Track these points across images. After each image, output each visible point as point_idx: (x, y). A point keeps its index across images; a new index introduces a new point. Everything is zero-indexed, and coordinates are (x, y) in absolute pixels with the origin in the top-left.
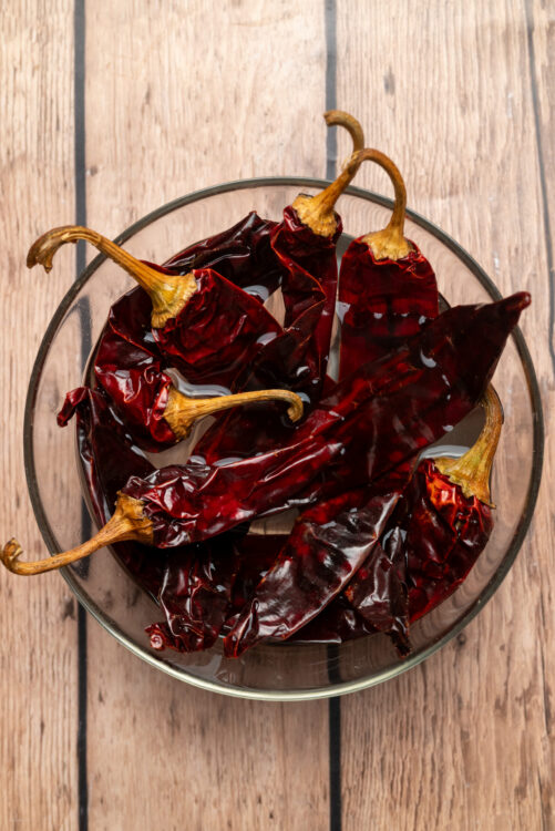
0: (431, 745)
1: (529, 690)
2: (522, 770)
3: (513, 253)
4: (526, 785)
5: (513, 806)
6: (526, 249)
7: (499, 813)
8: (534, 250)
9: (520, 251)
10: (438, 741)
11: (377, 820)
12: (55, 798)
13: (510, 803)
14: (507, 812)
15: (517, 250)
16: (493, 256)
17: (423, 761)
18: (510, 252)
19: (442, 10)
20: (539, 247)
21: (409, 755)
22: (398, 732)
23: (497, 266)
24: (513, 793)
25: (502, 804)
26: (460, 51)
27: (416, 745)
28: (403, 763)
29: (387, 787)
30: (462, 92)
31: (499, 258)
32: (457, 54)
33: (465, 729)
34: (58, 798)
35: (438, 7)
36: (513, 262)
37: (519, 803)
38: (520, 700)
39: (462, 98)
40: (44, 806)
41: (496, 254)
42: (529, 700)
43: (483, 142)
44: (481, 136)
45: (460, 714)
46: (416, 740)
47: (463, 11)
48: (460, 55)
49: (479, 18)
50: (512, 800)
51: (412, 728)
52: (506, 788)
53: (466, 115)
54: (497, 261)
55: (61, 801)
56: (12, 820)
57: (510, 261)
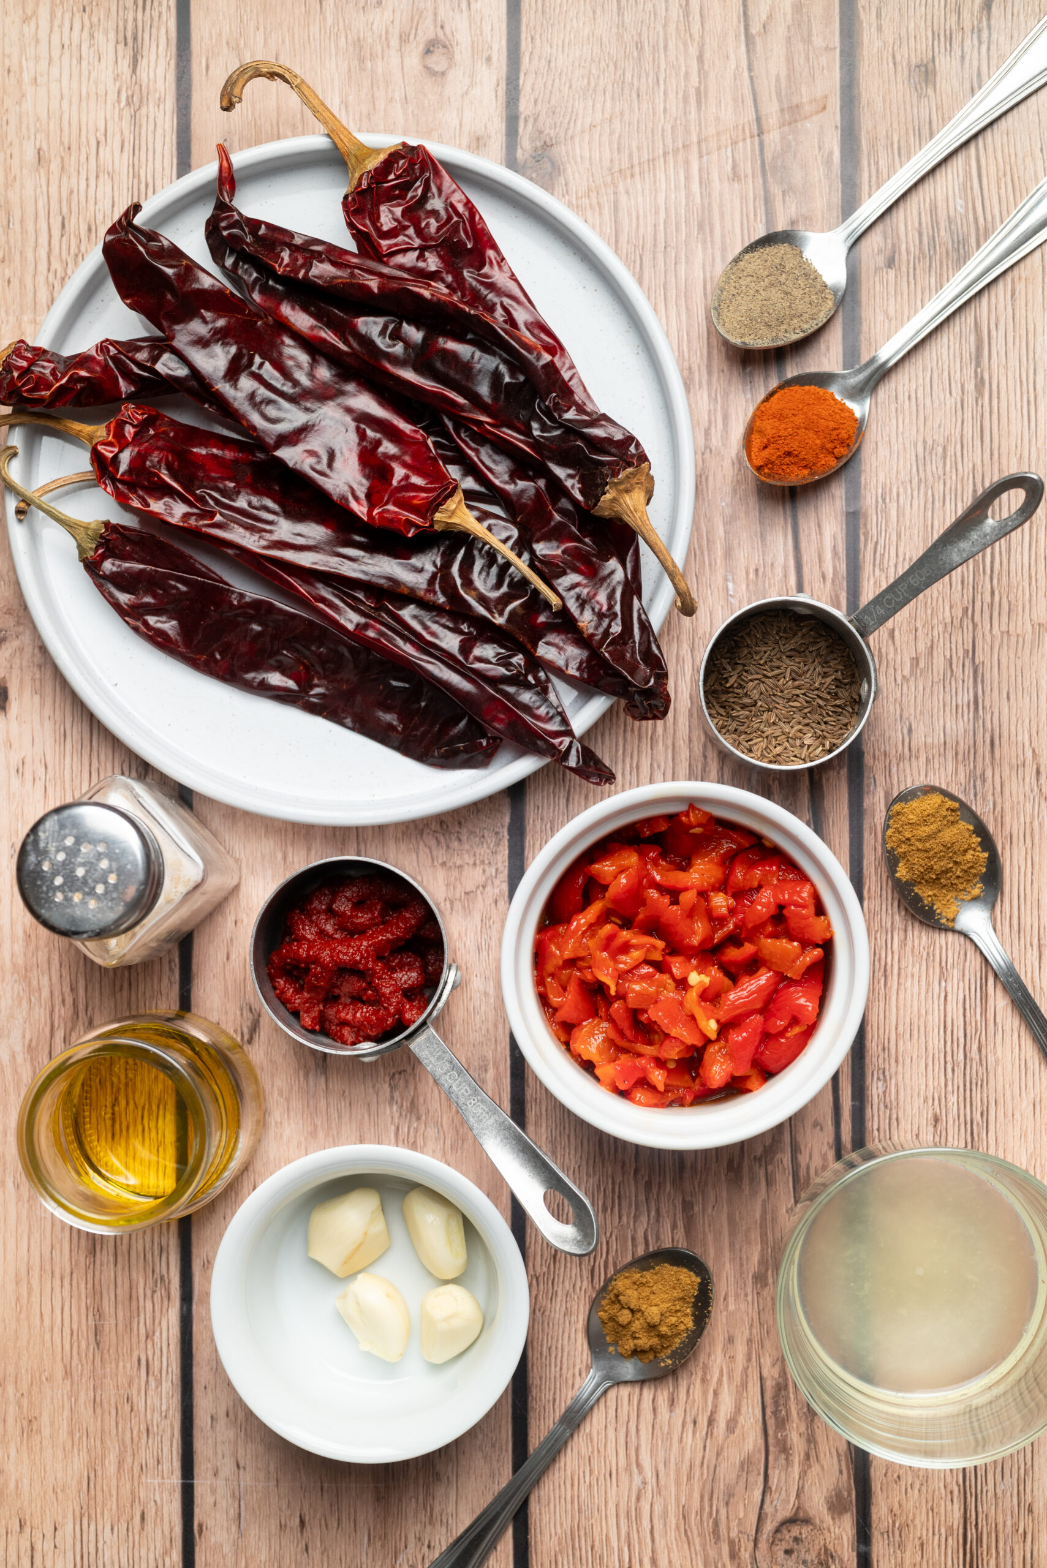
0: (644, 1219)
1: (771, 1146)
2: (762, 1250)
3: (752, 576)
4: (767, 1270)
5: (750, 1298)
6: (768, 569)
7: (732, 1307)
8: (779, 570)
9: (760, 573)
10: (653, 1213)
11: (574, 1318)
12: (149, 1293)
13: (746, 1295)
14: (743, 1306)
15: (757, 570)
16: (726, 580)
17: (633, 1239)
18: (747, 573)
19: (660, 256)
20: (785, 568)
21: (615, 1232)
22: (600, 1203)
23: (731, 593)
24: (750, 1282)
25: (737, 1296)
26: (683, 310)
27: (625, 1219)
28: (608, 1243)
29: (586, 1274)
30: (686, 364)
31: (734, 582)
32: (679, 314)
33: (688, 1199)
34: (154, 1292)
35: (654, 253)
36: (752, 587)
37: (758, 1293)
38: (760, 1159)
39: (686, 373)
40: (134, 1303)
41: (730, 577)
42: (772, 1159)
43: (713, 431)
44: (710, 421)
45: (681, 1178)
46: (624, 1212)
47: (687, 257)
48: (684, 317)
49: (708, 269)
50: (749, 1290)
51: (619, 1197)
52: (741, 1274)
53: (692, 395)
54: (730, 585)
55: (157, 1295)
56: (91, 1322)
57: (748, 585)
